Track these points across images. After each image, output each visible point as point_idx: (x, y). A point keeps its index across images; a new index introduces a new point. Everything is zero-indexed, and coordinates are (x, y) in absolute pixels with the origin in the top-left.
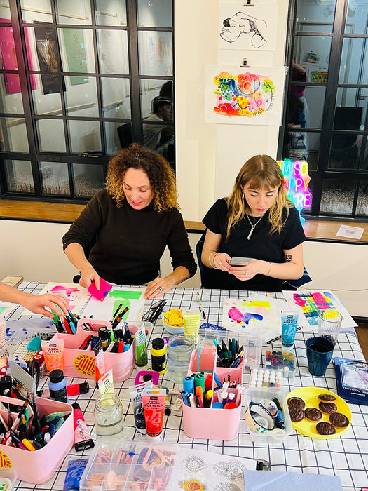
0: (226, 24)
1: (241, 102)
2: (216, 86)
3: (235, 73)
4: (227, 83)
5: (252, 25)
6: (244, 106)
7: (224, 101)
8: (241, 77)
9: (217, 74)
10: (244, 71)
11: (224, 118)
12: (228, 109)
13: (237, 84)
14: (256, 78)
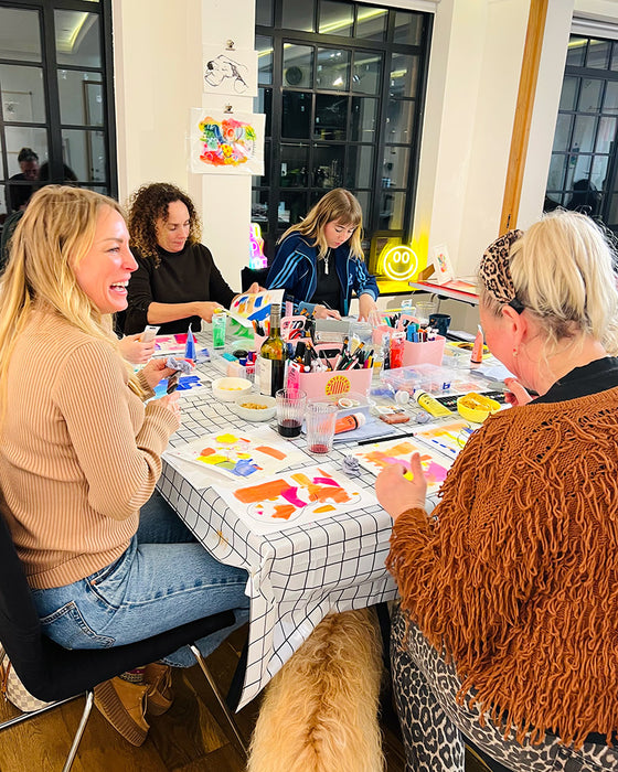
0: (210, 66)
1: (225, 150)
2: (201, 133)
3: (219, 118)
4: (212, 130)
5: (234, 69)
6: (228, 155)
7: (209, 149)
8: (225, 123)
9: (202, 119)
10: (227, 117)
11: (210, 167)
12: (213, 158)
13: (221, 131)
14: (238, 124)
